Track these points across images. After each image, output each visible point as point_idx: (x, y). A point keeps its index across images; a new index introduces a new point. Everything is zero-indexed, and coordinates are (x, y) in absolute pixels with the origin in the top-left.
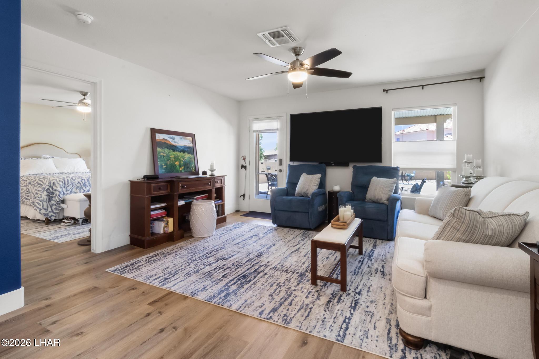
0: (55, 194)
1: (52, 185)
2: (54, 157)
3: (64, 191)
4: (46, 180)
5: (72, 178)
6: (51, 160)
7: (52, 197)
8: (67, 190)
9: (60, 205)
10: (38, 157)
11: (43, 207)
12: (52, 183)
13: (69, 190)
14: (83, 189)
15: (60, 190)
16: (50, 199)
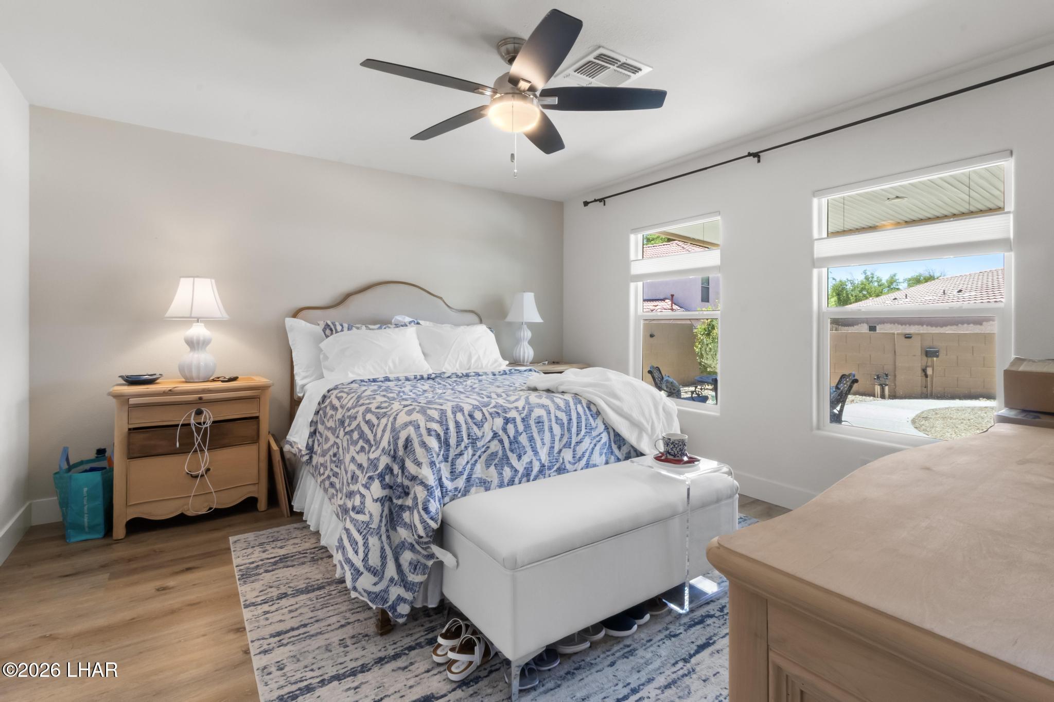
0: (411, 496)
1: (401, 452)
2: (420, 322)
3: (444, 479)
4: (384, 421)
5: (471, 416)
6: (411, 331)
7: (402, 508)
8: (454, 475)
9: (429, 547)
10: (383, 323)
11: (365, 559)
12: (401, 443)
13: (461, 473)
14: (512, 467)
15: (431, 481)
16: (393, 518)
